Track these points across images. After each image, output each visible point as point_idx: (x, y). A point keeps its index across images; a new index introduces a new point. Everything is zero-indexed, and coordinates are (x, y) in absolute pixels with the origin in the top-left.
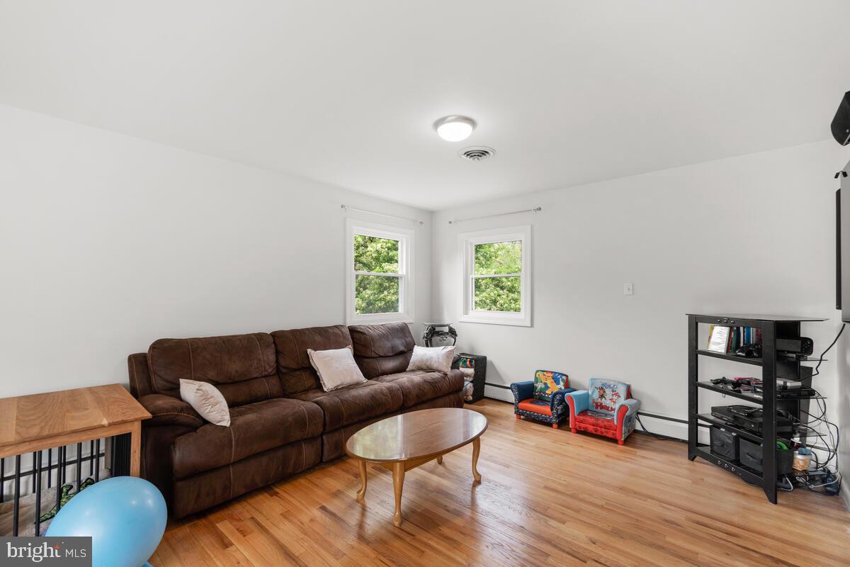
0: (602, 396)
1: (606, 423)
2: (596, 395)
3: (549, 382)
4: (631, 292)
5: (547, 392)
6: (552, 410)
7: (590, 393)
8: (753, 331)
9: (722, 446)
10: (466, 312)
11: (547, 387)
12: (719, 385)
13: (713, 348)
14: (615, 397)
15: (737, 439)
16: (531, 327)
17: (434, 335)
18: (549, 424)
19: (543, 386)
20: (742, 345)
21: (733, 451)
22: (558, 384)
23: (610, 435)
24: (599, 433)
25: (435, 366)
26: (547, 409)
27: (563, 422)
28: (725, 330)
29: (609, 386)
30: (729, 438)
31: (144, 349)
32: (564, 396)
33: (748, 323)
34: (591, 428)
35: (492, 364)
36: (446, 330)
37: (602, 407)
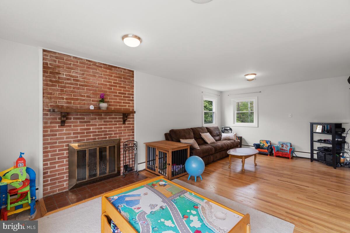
0: (282, 147)
1: (285, 153)
2: (281, 147)
3: (265, 143)
4: (291, 117)
5: (264, 146)
6: (268, 150)
7: (279, 146)
8: (329, 126)
9: (321, 157)
10: (234, 123)
11: (264, 145)
12: (320, 141)
13: (317, 131)
14: (287, 147)
15: (325, 155)
16: (258, 127)
17: (225, 130)
18: (267, 155)
19: (263, 145)
20: (326, 130)
21: (324, 158)
22: (268, 144)
23: (287, 157)
24: (283, 156)
25: (231, 138)
26: (266, 151)
27: (271, 154)
28: (321, 126)
29: (285, 144)
30: (322, 155)
31: (168, 132)
32: (271, 146)
33: (327, 124)
34: (281, 155)
35: (244, 139)
36: (228, 128)
37: (283, 150)
